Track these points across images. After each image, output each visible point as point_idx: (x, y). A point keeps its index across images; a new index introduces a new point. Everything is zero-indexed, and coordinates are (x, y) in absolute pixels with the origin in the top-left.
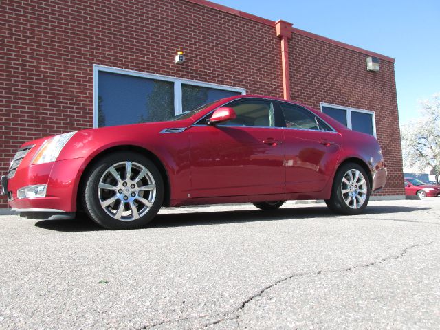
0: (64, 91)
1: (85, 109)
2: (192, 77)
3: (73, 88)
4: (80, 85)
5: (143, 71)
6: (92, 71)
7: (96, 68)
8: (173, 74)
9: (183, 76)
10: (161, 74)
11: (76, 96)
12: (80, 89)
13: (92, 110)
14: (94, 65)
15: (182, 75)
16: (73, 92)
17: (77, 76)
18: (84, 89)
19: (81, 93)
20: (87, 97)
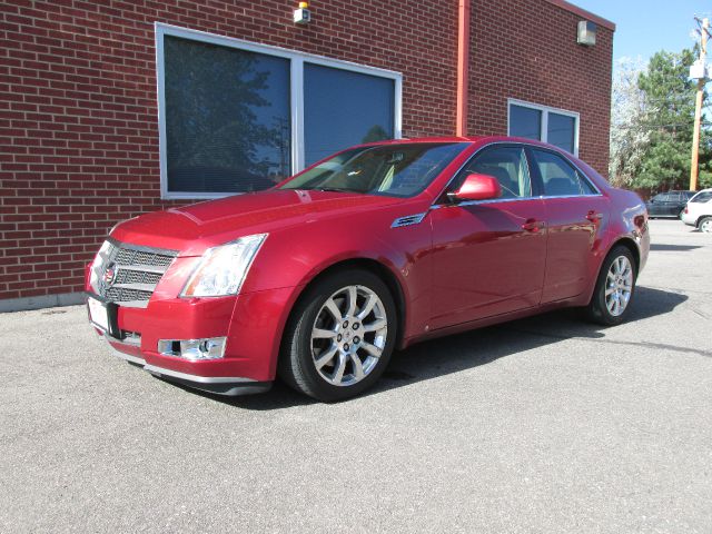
0: (105, 74)
1: (144, 110)
2: (321, 51)
3: (122, 69)
4: (133, 63)
5: (241, 38)
6: (152, 35)
7: (161, 30)
8: (291, 45)
9: (306, 48)
10: (271, 44)
11: (127, 86)
12: (133, 70)
13: (156, 111)
14: (156, 23)
15: (305, 45)
16: (121, 77)
17: (127, 46)
18: (140, 71)
19: (135, 78)
20: (146, 87)
